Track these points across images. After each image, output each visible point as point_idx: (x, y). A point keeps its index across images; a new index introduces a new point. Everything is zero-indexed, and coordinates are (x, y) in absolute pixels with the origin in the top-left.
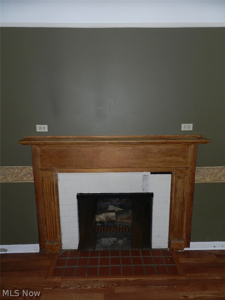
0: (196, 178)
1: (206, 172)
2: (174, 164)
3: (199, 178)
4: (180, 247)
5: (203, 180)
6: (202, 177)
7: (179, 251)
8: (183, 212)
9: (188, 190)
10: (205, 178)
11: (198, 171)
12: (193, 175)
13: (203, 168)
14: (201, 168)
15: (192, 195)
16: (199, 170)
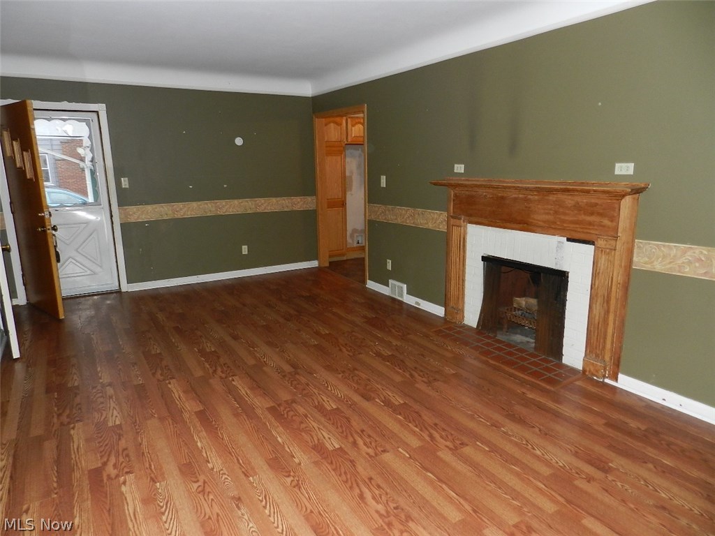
0: (635, 259)
1: (654, 250)
2: (596, 227)
3: (642, 261)
4: (597, 371)
5: (649, 266)
6: (647, 259)
7: (595, 378)
8: (608, 312)
9: (618, 277)
10: (653, 262)
11: (639, 247)
12: (630, 253)
13: (649, 244)
14: (646, 243)
15: (626, 287)
16: (642, 246)
